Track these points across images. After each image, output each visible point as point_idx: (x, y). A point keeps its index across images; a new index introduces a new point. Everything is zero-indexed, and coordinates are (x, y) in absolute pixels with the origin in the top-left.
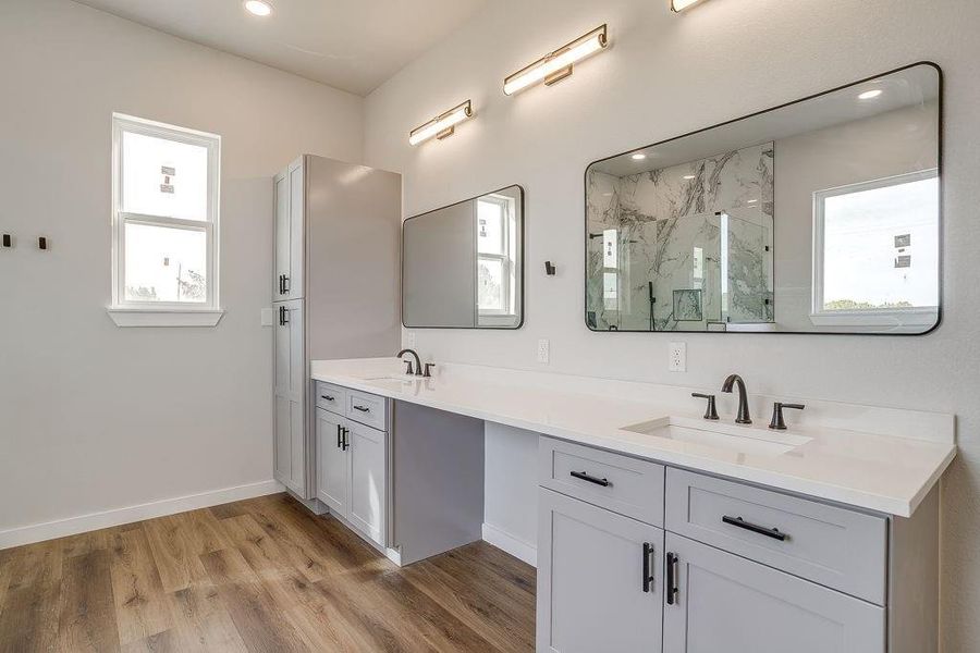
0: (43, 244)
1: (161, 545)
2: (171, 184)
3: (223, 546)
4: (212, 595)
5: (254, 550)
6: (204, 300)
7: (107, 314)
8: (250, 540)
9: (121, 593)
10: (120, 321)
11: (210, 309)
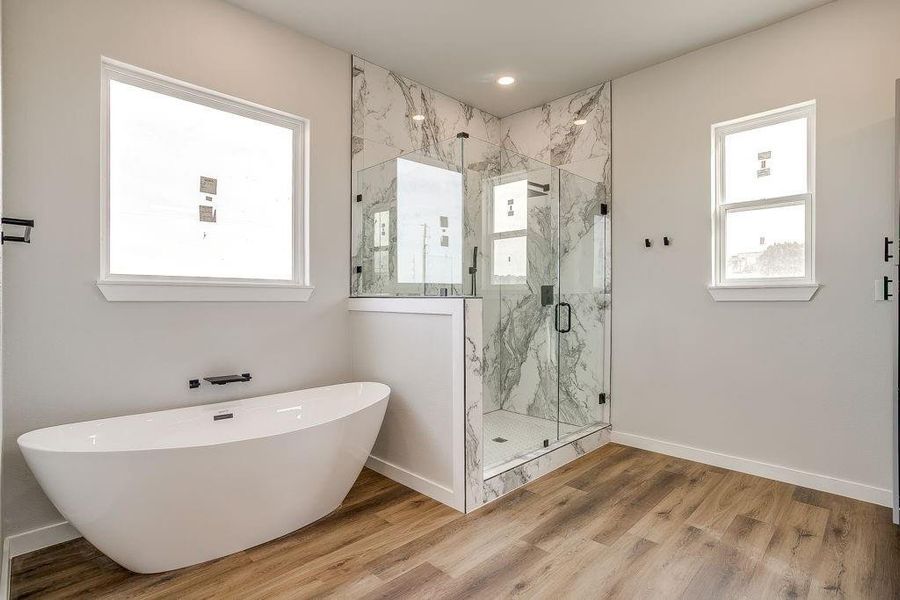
0: (666, 242)
1: (724, 491)
2: (767, 167)
3: (767, 520)
4: (710, 545)
5: (790, 539)
6: (803, 274)
7: (707, 291)
8: (798, 530)
9: (664, 504)
10: (718, 297)
11: (808, 283)
